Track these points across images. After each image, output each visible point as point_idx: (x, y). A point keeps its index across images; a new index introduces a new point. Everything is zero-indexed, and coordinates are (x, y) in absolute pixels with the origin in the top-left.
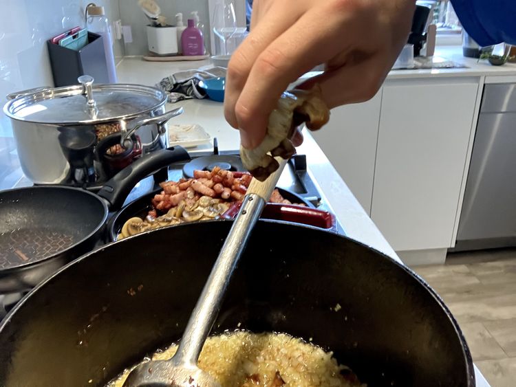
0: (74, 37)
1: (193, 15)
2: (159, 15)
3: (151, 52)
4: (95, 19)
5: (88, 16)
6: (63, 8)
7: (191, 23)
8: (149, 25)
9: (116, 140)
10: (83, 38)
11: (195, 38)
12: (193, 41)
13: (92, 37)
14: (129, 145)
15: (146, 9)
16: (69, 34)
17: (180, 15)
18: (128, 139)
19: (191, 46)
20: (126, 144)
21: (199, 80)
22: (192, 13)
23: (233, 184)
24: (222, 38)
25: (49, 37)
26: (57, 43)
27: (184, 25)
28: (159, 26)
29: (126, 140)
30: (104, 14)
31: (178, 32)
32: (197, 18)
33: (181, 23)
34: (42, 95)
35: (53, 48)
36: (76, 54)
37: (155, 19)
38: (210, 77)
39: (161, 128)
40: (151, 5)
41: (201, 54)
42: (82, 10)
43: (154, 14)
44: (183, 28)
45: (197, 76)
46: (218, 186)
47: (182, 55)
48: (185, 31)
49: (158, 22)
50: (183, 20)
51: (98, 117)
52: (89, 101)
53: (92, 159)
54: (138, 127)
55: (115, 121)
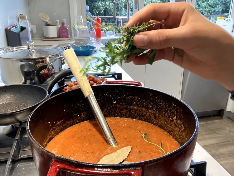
0: (16, 28)
1: (64, 20)
2: (49, 20)
3: (45, 37)
4: (23, 21)
5: (19, 19)
6: (8, 16)
7: (63, 24)
8: (44, 25)
9: (45, 67)
10: (19, 29)
11: (65, 30)
12: (64, 32)
13: (23, 29)
14: (51, 68)
15: (43, 18)
16: (13, 27)
17: (58, 21)
18: (51, 66)
19: (63, 34)
20: (49, 67)
21: (70, 47)
22: (63, 20)
23: (97, 81)
24: (77, 30)
25: (6, 27)
26: (10, 30)
27: (60, 25)
28: (49, 25)
29: (49, 66)
30: (27, 19)
31: (57, 28)
32: (66, 22)
33: (58, 24)
34: (10, 49)
35: (8, 32)
36: (18, 34)
37: (47, 22)
38: (74, 46)
39: (63, 61)
40: (45, 16)
41: (68, 37)
42: (17, 17)
43: (46, 20)
44: (60, 26)
45: (69, 45)
46: (92, 82)
47: (59, 38)
48: (60, 27)
50: (59, 23)
51: (36, 56)
52: (33, 51)
53: (34, 75)
54: (56, 60)
55: (45, 58)
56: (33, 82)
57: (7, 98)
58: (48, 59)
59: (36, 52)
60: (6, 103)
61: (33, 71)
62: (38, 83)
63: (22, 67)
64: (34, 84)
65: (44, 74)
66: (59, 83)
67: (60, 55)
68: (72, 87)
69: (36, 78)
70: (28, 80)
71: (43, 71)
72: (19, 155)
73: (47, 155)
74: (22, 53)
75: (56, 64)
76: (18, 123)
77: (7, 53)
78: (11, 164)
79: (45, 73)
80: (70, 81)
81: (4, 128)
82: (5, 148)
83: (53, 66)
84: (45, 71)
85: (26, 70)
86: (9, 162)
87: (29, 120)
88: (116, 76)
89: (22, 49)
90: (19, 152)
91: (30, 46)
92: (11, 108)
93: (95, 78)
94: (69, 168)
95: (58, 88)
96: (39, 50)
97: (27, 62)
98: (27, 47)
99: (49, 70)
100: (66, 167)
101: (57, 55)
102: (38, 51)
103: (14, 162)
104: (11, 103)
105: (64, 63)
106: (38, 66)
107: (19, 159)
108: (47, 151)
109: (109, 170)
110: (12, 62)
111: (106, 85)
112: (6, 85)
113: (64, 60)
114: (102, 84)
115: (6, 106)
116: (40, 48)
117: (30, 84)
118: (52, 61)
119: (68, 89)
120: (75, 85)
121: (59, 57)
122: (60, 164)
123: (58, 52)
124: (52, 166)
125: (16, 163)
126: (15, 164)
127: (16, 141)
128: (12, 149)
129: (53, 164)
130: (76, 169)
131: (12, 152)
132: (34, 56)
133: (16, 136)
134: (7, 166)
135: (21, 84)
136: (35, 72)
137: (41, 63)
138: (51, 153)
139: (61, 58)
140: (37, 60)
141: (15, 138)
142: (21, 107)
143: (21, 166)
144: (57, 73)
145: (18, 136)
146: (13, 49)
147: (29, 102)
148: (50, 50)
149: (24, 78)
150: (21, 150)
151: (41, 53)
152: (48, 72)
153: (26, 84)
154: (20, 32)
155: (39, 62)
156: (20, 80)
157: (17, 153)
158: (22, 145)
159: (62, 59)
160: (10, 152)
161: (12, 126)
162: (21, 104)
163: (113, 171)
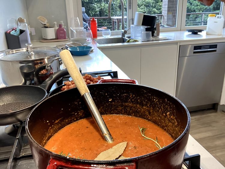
0: (15, 31)
2: (47, 23)
3: (44, 39)
4: (22, 24)
5: (19, 23)
6: (8, 20)
7: (60, 26)
8: (43, 27)
9: (44, 68)
10: (18, 32)
11: (62, 32)
12: (62, 33)
13: (22, 32)
14: (49, 69)
15: (41, 20)
16: (13, 30)
17: (56, 23)
18: (49, 67)
19: (61, 35)
20: (48, 68)
21: (68, 48)
22: (61, 22)
23: (94, 80)
24: (75, 31)
25: (6, 31)
26: (9, 33)
27: (57, 27)
28: (47, 27)
29: (48, 67)
30: (25, 22)
31: (55, 30)
32: (63, 24)
33: (56, 26)
34: (10, 52)
35: (8, 35)
36: (17, 37)
37: (45, 24)
38: (72, 46)
39: (60, 62)
40: (43, 19)
41: (65, 38)
42: (16, 21)
43: (44, 22)
44: (57, 28)
45: (67, 46)
46: (88, 81)
47: (57, 39)
49: (46, 26)
50: (57, 25)
51: (35, 58)
52: (31, 53)
53: (34, 76)
54: (53, 60)
55: (43, 59)
56: (33, 82)
57: (8, 99)
58: (46, 61)
59: (35, 54)
60: (7, 103)
61: (33, 72)
62: (37, 83)
63: (21, 68)
64: (33, 84)
65: (42, 74)
66: (57, 82)
67: (58, 56)
68: (70, 86)
69: (35, 79)
70: (28, 80)
71: (42, 72)
72: (20, 153)
73: (45, 153)
74: (22, 55)
75: (54, 65)
76: (19, 123)
77: (7, 56)
78: (12, 162)
79: (44, 74)
80: (68, 80)
81: (6, 128)
82: (7, 147)
83: (51, 66)
84: (44, 72)
85: (25, 71)
86: (11, 160)
87: (27, 119)
88: (112, 74)
89: (21, 51)
90: (20, 151)
91: (29, 48)
92: (12, 108)
93: (92, 77)
94: (66, 165)
95: (57, 87)
96: (37, 51)
97: (26, 64)
98: (26, 49)
99: (47, 70)
100: (64, 164)
101: (55, 56)
102: (37, 53)
103: (16, 159)
104: (11, 104)
105: (62, 63)
106: (37, 67)
107: (20, 157)
108: (45, 149)
109: (104, 166)
110: (12, 64)
111: (101, 83)
112: (7, 86)
113: (62, 61)
114: (98, 83)
115: (7, 106)
116: (38, 49)
117: (30, 84)
118: (50, 62)
119: (65, 88)
120: (73, 84)
121: (56, 58)
122: (57, 161)
123: (56, 53)
124: (50, 163)
125: (18, 161)
126: (16, 162)
127: (18, 140)
128: (14, 147)
129: (50, 161)
130: (73, 166)
131: (14, 150)
132: (33, 58)
133: (17, 135)
134: (9, 164)
135: (21, 85)
136: (34, 73)
137: (39, 64)
138: (49, 151)
139: (58, 58)
140: (36, 62)
141: (16, 136)
142: (22, 106)
143: (22, 163)
144: (55, 73)
145: (19, 134)
146: (13, 51)
147: (29, 102)
148: (48, 51)
149: (24, 79)
150: (22, 148)
151: (40, 55)
152: (46, 72)
153: (26, 84)
154: (19, 35)
155: (38, 64)
156: (20, 81)
157: (18, 151)
158: (23, 144)
159: (60, 60)
160: (11, 151)
161: (13, 125)
162: (22, 104)
163: (108, 167)
